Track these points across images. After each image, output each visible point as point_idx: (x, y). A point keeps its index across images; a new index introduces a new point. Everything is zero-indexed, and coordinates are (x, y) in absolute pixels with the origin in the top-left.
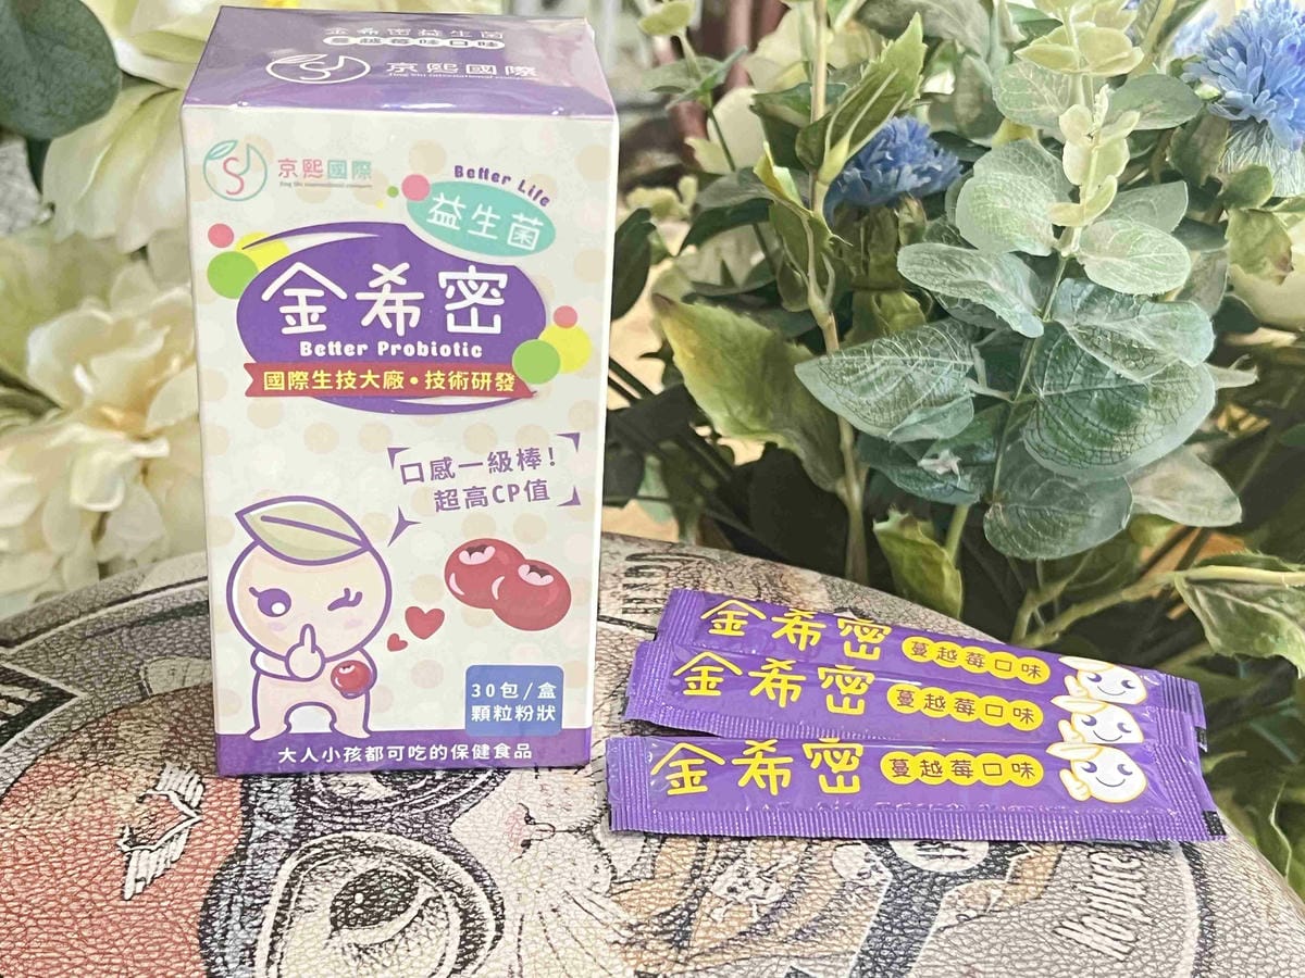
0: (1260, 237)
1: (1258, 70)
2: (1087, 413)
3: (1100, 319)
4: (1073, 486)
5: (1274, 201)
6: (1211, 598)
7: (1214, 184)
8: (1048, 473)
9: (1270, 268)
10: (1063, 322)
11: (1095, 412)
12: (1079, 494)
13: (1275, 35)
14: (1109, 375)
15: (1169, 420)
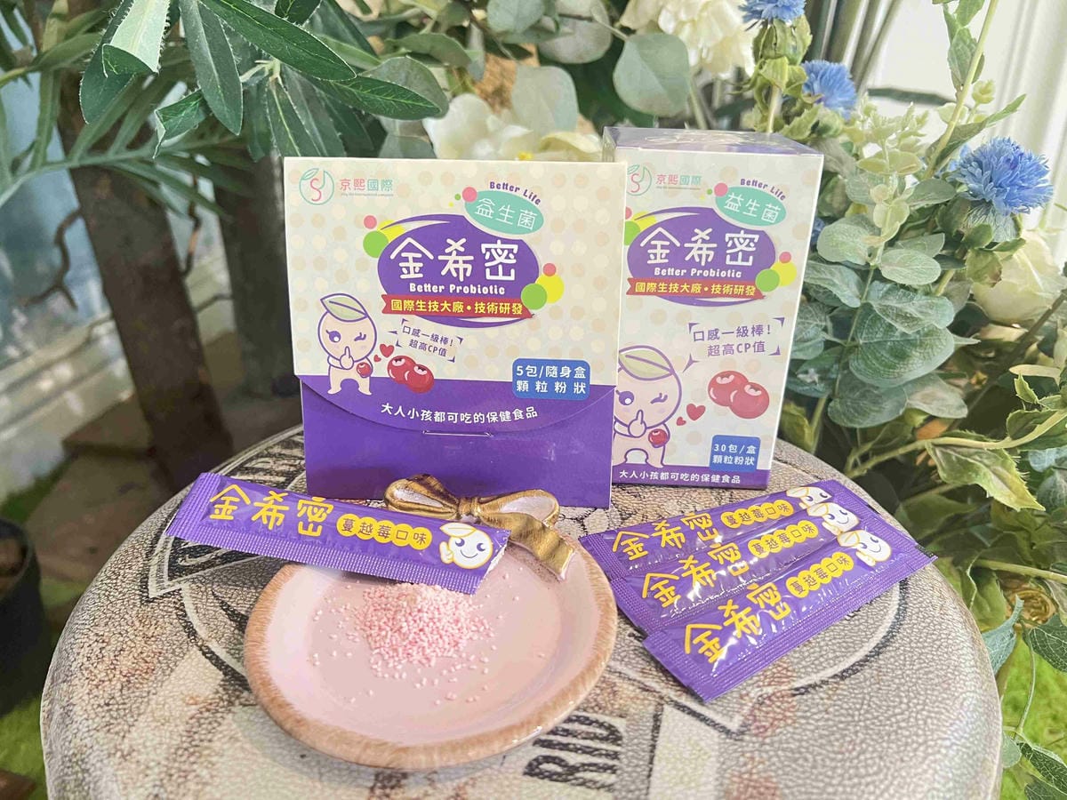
0: (984, 264)
1: (988, 173)
2: (883, 353)
3: (892, 302)
4: (876, 392)
5: (993, 244)
6: (943, 453)
7: (960, 235)
8: (863, 384)
9: (988, 279)
10: (872, 303)
11: (888, 352)
12: (880, 396)
13: (999, 154)
14: (897, 334)
15: (927, 358)
